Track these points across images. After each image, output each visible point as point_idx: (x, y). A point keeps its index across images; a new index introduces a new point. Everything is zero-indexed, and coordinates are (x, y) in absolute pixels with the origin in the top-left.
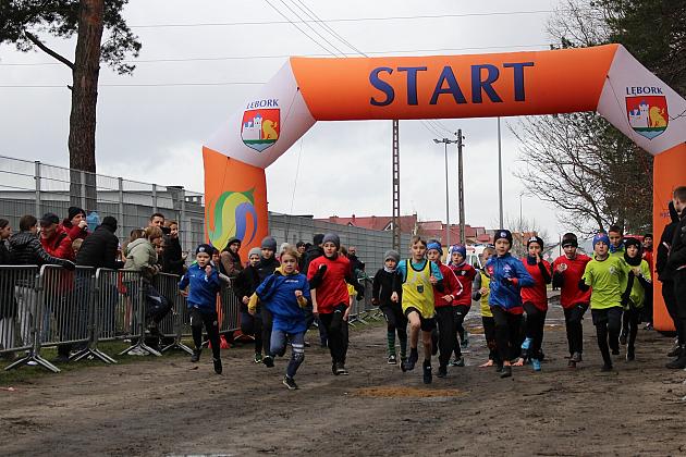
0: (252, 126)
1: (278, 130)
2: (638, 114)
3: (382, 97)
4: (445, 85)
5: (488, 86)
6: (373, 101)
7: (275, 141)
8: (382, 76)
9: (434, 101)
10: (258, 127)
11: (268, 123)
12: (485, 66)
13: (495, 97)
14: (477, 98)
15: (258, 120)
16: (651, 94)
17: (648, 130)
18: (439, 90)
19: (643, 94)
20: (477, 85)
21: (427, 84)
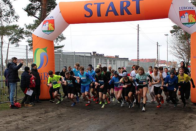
0: (45, 26)
1: (54, 27)
2: (184, 17)
3: (88, 14)
4: (111, 9)
5: (126, 8)
6: (85, 16)
7: (53, 31)
8: (89, 6)
9: (107, 15)
10: (47, 26)
11: (51, 24)
12: (125, 1)
13: (129, 13)
14: (122, 13)
15: (47, 23)
16: (189, 9)
17: (188, 24)
18: (108, 11)
19: (186, 10)
20: (122, 8)
21: (104, 9)
